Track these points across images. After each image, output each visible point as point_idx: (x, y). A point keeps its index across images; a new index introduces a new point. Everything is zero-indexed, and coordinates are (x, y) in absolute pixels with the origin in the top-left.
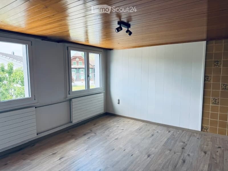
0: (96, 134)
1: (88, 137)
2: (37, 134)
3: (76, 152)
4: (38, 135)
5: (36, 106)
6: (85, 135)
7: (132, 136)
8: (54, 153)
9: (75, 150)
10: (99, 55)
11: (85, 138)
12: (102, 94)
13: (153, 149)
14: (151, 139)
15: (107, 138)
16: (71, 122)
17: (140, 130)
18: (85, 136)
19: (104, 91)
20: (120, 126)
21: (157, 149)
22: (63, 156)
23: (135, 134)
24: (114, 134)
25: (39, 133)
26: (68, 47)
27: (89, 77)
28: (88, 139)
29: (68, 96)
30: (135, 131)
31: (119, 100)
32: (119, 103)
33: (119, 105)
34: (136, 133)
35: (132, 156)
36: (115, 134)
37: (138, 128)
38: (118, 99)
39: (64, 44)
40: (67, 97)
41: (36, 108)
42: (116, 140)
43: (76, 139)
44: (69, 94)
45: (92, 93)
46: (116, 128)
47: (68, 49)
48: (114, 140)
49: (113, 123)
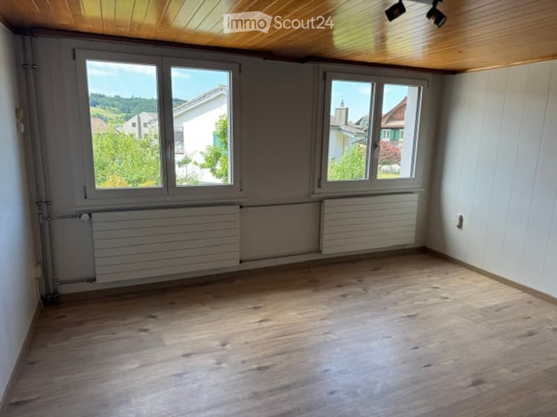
0: (365, 290)
1: (342, 293)
2: (241, 262)
3: (300, 316)
4: (243, 264)
5: (242, 205)
6: (339, 286)
7: (463, 319)
8: (257, 306)
9: (300, 312)
10: (417, 89)
11: (337, 293)
12: (415, 197)
13: (506, 370)
14: (518, 342)
15: (388, 307)
16: (320, 252)
17: (497, 310)
18: (339, 289)
19: (422, 187)
20: (444, 287)
21: (516, 374)
22: (269, 318)
23: (473, 318)
24: (413, 302)
25: (246, 261)
26: (325, 73)
27: (377, 148)
28: (341, 298)
29: (317, 190)
30: (481, 309)
31: (461, 219)
32: (460, 226)
33: (459, 230)
34: (480, 316)
35: (428, 368)
36: (416, 303)
37: (496, 306)
38: (459, 214)
39: (317, 65)
40: (313, 193)
41: (241, 207)
42: (407, 319)
43: (315, 291)
44: (319, 187)
45: (383, 190)
46: (428, 290)
47: (325, 78)
48: (403, 317)
49: (428, 276)
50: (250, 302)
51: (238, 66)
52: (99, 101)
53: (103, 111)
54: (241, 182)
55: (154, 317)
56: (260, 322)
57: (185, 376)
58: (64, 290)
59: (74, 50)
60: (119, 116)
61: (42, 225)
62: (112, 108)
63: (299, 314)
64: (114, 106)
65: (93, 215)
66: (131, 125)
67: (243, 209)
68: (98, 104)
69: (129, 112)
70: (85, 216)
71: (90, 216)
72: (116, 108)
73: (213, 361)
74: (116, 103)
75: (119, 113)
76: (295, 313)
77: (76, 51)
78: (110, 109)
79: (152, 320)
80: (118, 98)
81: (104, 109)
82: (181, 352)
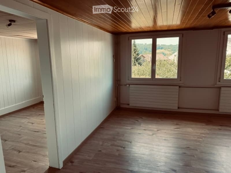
2: (178, 108)
5: (180, 86)
16: (218, 110)
22: (180, 128)
25: (181, 108)
29: (218, 83)
39: (220, 29)
47: (224, 34)
50: (176, 122)
51: (182, 35)
52: (163, 47)
53: (164, 51)
54: (180, 77)
55: (142, 118)
56: (175, 128)
57: (141, 134)
58: (122, 106)
59: (129, 37)
60: (170, 52)
61: (118, 87)
62: (168, 49)
63: (193, 130)
64: (169, 49)
65: (130, 85)
66: (174, 56)
67: (180, 88)
68: (163, 48)
69: (175, 51)
70: (128, 85)
71: (129, 86)
72: (170, 49)
73: (152, 133)
74: (170, 47)
75: (171, 51)
76: (191, 129)
77: (130, 38)
78: (167, 50)
79: (141, 119)
80: (171, 45)
81: (165, 50)
82: (144, 128)
